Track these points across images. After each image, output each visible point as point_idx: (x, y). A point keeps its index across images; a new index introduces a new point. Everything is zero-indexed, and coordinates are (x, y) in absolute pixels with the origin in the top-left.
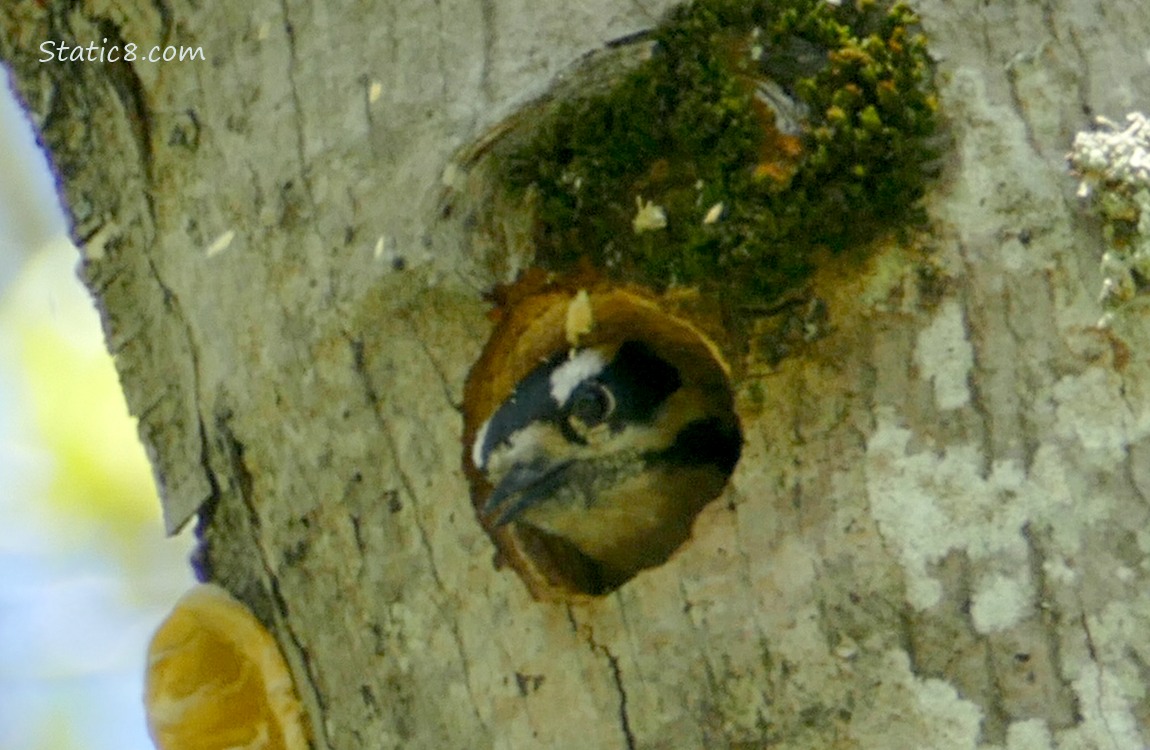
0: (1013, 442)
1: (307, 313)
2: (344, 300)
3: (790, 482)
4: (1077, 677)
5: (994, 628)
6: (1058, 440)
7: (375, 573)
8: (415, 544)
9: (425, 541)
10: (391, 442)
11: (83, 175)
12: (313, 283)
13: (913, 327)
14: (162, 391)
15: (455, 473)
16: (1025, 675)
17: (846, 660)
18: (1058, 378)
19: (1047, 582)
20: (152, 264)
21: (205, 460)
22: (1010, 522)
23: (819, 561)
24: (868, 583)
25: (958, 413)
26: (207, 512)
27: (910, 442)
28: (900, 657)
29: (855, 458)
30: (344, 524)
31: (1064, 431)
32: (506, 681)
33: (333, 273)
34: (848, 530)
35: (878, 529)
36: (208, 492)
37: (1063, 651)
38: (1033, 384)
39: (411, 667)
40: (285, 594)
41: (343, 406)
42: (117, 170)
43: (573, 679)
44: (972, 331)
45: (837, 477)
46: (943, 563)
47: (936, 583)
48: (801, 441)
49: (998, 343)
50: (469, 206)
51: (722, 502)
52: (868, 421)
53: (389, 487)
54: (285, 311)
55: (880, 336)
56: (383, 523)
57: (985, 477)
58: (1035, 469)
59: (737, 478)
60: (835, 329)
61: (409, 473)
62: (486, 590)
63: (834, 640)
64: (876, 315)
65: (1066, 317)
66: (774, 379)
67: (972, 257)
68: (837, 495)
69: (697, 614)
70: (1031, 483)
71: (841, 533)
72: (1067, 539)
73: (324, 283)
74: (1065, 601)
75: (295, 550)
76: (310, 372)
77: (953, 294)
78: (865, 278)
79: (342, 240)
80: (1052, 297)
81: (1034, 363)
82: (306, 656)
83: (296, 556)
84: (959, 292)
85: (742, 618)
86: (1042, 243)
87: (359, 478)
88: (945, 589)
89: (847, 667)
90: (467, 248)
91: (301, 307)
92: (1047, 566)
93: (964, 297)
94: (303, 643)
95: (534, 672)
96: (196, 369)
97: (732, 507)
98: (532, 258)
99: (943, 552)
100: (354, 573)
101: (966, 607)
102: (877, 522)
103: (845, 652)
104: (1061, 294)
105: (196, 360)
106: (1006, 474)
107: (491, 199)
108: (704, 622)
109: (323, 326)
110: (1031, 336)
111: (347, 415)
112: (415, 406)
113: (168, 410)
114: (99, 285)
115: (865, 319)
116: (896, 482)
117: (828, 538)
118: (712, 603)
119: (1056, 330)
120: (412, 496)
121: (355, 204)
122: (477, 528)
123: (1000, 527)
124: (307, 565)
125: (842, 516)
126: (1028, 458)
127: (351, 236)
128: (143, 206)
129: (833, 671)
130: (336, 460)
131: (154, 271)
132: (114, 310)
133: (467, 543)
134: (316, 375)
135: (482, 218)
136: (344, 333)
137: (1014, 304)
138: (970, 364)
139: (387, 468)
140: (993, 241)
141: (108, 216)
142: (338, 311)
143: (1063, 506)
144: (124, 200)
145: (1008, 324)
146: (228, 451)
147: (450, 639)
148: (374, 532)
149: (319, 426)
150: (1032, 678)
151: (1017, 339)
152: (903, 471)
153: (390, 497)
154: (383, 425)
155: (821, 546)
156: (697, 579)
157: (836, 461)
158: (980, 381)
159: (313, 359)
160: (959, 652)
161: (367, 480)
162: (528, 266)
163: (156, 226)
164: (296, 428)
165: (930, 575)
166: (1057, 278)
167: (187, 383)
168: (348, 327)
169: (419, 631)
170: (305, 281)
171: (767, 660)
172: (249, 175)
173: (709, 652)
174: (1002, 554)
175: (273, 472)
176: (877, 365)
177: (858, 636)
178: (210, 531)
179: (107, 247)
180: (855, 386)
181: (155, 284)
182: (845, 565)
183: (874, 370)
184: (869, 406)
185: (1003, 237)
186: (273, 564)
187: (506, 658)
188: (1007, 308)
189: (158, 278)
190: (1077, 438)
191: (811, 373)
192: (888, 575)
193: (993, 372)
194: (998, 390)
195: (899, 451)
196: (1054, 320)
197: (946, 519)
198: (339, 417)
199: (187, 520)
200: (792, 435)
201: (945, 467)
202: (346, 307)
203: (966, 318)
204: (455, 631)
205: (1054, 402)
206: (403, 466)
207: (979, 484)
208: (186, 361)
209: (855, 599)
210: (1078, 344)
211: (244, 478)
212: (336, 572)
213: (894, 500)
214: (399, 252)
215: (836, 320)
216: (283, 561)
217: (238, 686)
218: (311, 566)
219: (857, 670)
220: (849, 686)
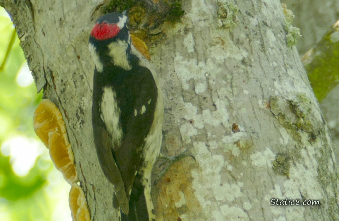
0: (203, 58)
1: (65, 43)
2: (72, 39)
3: (159, 67)
4: (216, 101)
5: (199, 93)
6: (211, 58)
7: (78, 92)
8: (86, 84)
9: (88, 84)
10: (81, 65)
11: (21, 25)
12: (66, 37)
13: (183, 37)
14: (37, 65)
16: (206, 101)
17: (171, 100)
18: (211, 46)
19: (210, 84)
20: (34, 40)
21: (45, 76)
22: (202, 73)
23: (165, 82)
24: (175, 85)
25: (192, 53)
26: (45, 87)
27: (183, 59)
28: (181, 98)
29: (172, 62)
30: (72, 83)
31: (212, 56)
33: (70, 34)
34: (171, 75)
35: (177, 75)
36: (46, 82)
37: (213, 97)
38: (206, 48)
39: (86, 109)
40: (61, 99)
41: (72, 60)
42: (27, 23)
44: (194, 38)
45: (169, 66)
46: (189, 81)
47: (188, 85)
49: (199, 40)
50: (97, 18)
52: (174, 55)
53: (81, 74)
54: (60, 43)
55: (177, 39)
56: (80, 82)
57: (197, 65)
58: (207, 63)
60: (168, 38)
61: (85, 71)
63: (168, 96)
64: (176, 35)
65: (212, 35)
66: (156, 48)
67: (194, 24)
68: (169, 69)
70: (206, 66)
71: (169, 76)
72: (213, 76)
73: (68, 36)
74: (213, 87)
75: (63, 90)
76: (65, 54)
77: (190, 31)
78: (174, 28)
79: (72, 28)
80: (210, 32)
81: (206, 44)
82: (65, 111)
83: (63, 91)
84: (192, 30)
86: (208, 22)
87: (75, 73)
88: (190, 86)
89: (171, 101)
91: (63, 42)
92: (210, 81)
93: (193, 31)
94: (64, 108)
96: (43, 58)
99: (189, 79)
100: (74, 92)
101: (194, 89)
103: (171, 98)
104: (211, 31)
105: (43, 56)
106: (201, 64)
109: (68, 45)
110: (205, 39)
111: (73, 62)
112: (86, 58)
113: (37, 69)
114: (24, 46)
115: (174, 36)
116: (180, 66)
117: (167, 77)
119: (211, 38)
120: (86, 76)
121: (74, 21)
123: (200, 74)
124: (65, 93)
125: (170, 73)
126: (206, 61)
127: (73, 26)
128: (33, 28)
129: (168, 102)
130: (71, 71)
132: (27, 50)
134: (67, 54)
136: (72, 45)
137: (202, 33)
138: (194, 44)
139: (81, 70)
140: (198, 21)
141: (25, 32)
142: (71, 41)
143: (212, 70)
144: (29, 28)
145: (201, 37)
146: (49, 73)
148: (78, 83)
149: (67, 65)
150: (207, 102)
151: (203, 39)
152: (181, 64)
153: (81, 76)
154: (80, 63)
155: (166, 79)
157: (168, 63)
158: (196, 47)
159: (66, 51)
160: (193, 97)
161: (77, 73)
163: (35, 32)
164: (63, 66)
165: (187, 83)
166: (210, 28)
167: (41, 62)
168: (73, 44)
169: (87, 102)
170: (64, 37)
172: (53, 18)
174: (201, 79)
175: (58, 75)
176: (176, 44)
177: (173, 94)
178: (46, 91)
179: (25, 38)
180: (172, 49)
181: (35, 43)
182: (170, 82)
183: (175, 46)
184: (175, 52)
185: (200, 20)
186: (59, 94)
188: (201, 34)
189: (35, 42)
190: (215, 58)
191: (163, 47)
192: (179, 83)
193: (198, 45)
194: (199, 49)
195: (181, 60)
196: (210, 36)
197: (190, 73)
198: (71, 62)
199: (41, 89)
200: (160, 58)
201: (189, 63)
202: (73, 40)
203: (193, 35)
205: (210, 51)
206: (84, 70)
207: (196, 66)
208: (42, 57)
209: (172, 88)
210: (215, 40)
211: (53, 78)
212: (71, 93)
213: (180, 70)
214: (83, 28)
215: (168, 36)
216: (60, 93)
217: (52, 120)
218: (66, 93)
219: (173, 101)
220: (171, 104)
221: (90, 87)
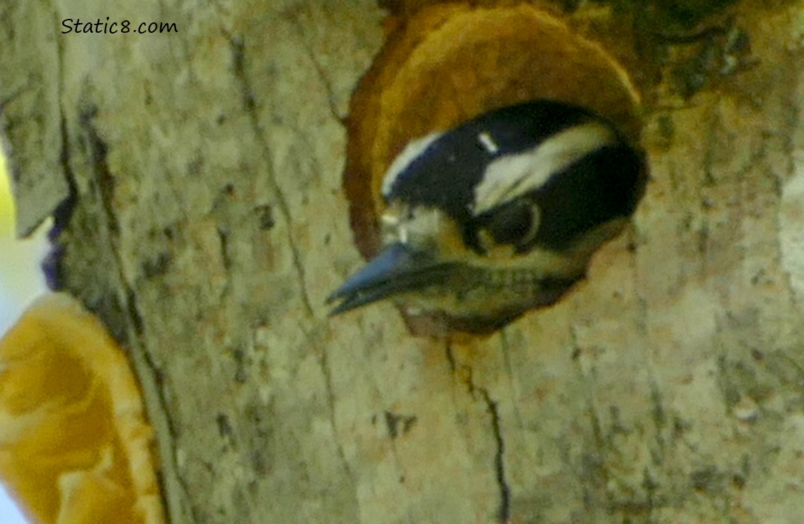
1: (186, 7)
3: (696, 225)
7: (240, 292)
8: (286, 265)
9: (297, 263)
10: (267, 154)
14: (23, 80)
15: (334, 192)
17: (744, 421)
21: (65, 158)
23: (721, 311)
24: (773, 340)
26: (63, 215)
29: (768, 204)
30: (210, 239)
32: (374, 420)
34: (755, 280)
35: (788, 283)
36: (65, 194)
39: (272, 398)
40: (142, 309)
41: (217, 111)
43: (448, 422)
45: (747, 223)
48: (711, 181)
51: (622, 241)
52: (784, 164)
53: (262, 201)
56: (253, 240)
59: (639, 217)
60: (757, 64)
61: (284, 187)
63: (732, 399)
66: (686, 113)
68: (747, 242)
69: (585, 361)
71: (748, 284)
75: (155, 263)
76: (184, 71)
78: (792, 10)
82: (159, 378)
83: (156, 269)
85: (635, 369)
87: (229, 189)
89: (744, 429)
94: (158, 363)
95: (404, 411)
96: (61, 60)
97: (632, 248)
100: (218, 292)
102: (787, 275)
103: (743, 412)
108: (593, 370)
109: (201, 23)
111: (221, 120)
112: (296, 115)
113: (27, 102)
117: (733, 288)
118: (603, 351)
120: (288, 218)
122: (353, 252)
124: (166, 279)
125: (749, 266)
129: (729, 433)
130: (206, 169)
133: (342, 268)
136: (224, 32)
139: (261, 181)
142: (220, 8)
146: (89, 150)
147: (318, 370)
148: (243, 248)
149: (191, 130)
153: (262, 213)
154: (259, 133)
155: (725, 297)
156: (588, 323)
157: (747, 206)
159: (189, 58)
161: (239, 193)
164: (165, 132)
167: (51, 75)
168: (229, 26)
171: (658, 415)
173: (596, 403)
175: (137, 177)
176: (799, 104)
177: (760, 394)
178: (64, 236)
180: (773, 126)
182: (750, 318)
183: (795, 110)
184: (787, 147)
186: (131, 276)
187: (376, 395)
191: (726, 108)
192: (795, 332)
198: (213, 123)
199: (41, 222)
200: (702, 174)
204: (323, 361)
206: (277, 180)
208: (50, 50)
209: (758, 356)
211: (105, 180)
212: (198, 290)
216: (141, 273)
217: (83, 406)
218: (171, 279)
219: (754, 433)
220: (745, 450)
221: (303, 284)
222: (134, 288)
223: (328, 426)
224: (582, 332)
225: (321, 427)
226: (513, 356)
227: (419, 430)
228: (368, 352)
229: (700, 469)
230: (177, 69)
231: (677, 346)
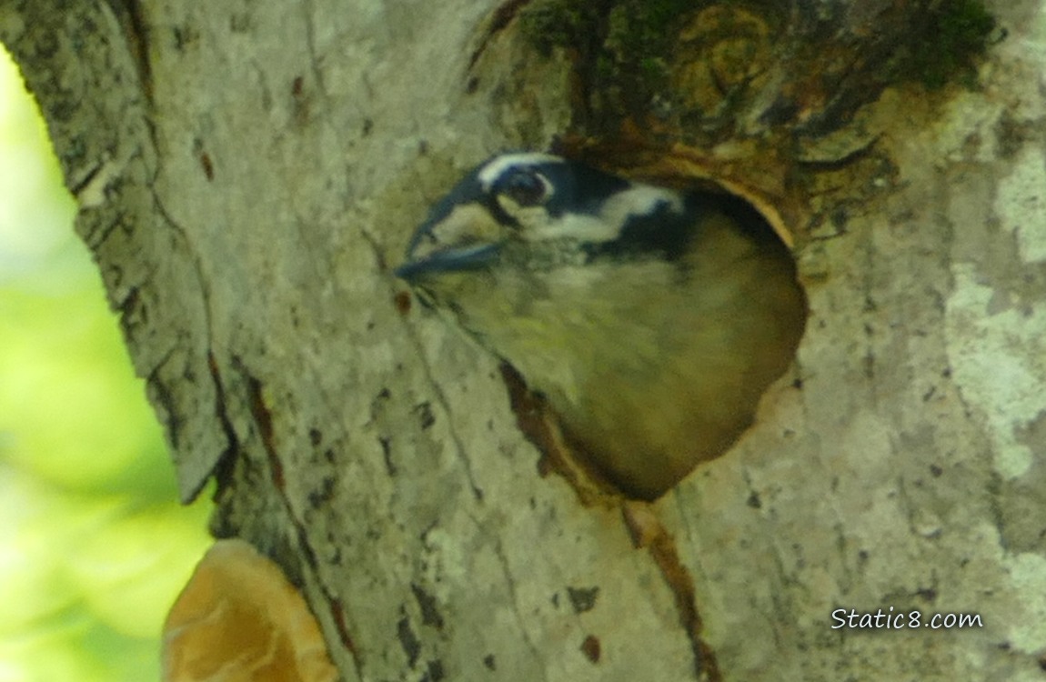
1: (324, 219)
2: (363, 198)
3: (861, 352)
7: (408, 498)
8: (450, 458)
9: (463, 455)
10: (420, 347)
11: (78, 115)
12: (329, 184)
13: (992, 176)
15: (492, 376)
17: (929, 538)
20: (156, 201)
21: (221, 410)
23: (896, 434)
24: (950, 455)
26: (224, 472)
27: (992, 301)
28: (989, 529)
29: (932, 321)
30: (374, 452)
32: (555, 600)
33: (350, 169)
34: (927, 398)
35: (960, 396)
36: (225, 446)
39: (451, 597)
40: (314, 543)
41: (367, 316)
42: (113, 103)
43: (630, 587)
45: (913, 342)
46: (1032, 427)
47: (1026, 449)
48: (871, 306)
50: (497, 76)
51: (789, 379)
52: (945, 280)
53: (421, 399)
55: (957, 188)
56: (415, 441)
59: (803, 353)
60: (906, 184)
61: (440, 381)
62: (533, 502)
63: (912, 514)
64: (952, 164)
66: (840, 241)
68: (914, 362)
69: (766, 503)
71: (919, 402)
73: (340, 179)
75: (320, 490)
76: (329, 284)
77: (1033, 138)
78: (938, 126)
79: (359, 132)
82: (337, 608)
83: (322, 497)
84: (1040, 135)
85: (814, 503)
87: (385, 394)
88: (1035, 455)
89: (930, 546)
90: (496, 121)
91: (317, 212)
94: (334, 593)
95: (586, 584)
96: (207, 306)
97: (798, 384)
98: (568, 122)
99: (1032, 416)
100: (386, 500)
102: (959, 388)
103: (928, 530)
105: (206, 296)
107: (520, 67)
108: (772, 511)
109: (340, 231)
111: (371, 326)
113: (177, 365)
114: (98, 235)
115: (939, 170)
116: (979, 343)
117: (905, 408)
118: (780, 490)
120: (446, 407)
121: (371, 93)
122: (517, 435)
124: (334, 504)
125: (920, 384)
127: (368, 127)
128: (143, 134)
129: (916, 552)
130: (362, 378)
131: (158, 206)
132: (117, 261)
133: (507, 451)
134: (335, 286)
135: (512, 87)
136: (365, 235)
139: (417, 378)
141: (106, 156)
142: (358, 211)
144: (123, 135)
146: (244, 391)
147: (494, 558)
148: (406, 452)
149: (342, 346)
152: (985, 332)
153: (421, 411)
154: (411, 332)
155: (897, 418)
156: (761, 464)
157: (912, 326)
159: (332, 269)
161: (396, 393)
162: (563, 132)
163: (159, 154)
164: (317, 352)
165: (1019, 441)
167: (199, 327)
168: (369, 227)
169: (459, 556)
170: (319, 184)
171: (842, 543)
172: (254, 76)
173: (777, 543)
175: (294, 408)
176: (953, 219)
177: (943, 509)
178: (229, 493)
179: (106, 191)
180: (930, 243)
181: (160, 221)
182: (925, 437)
183: (951, 226)
184: (946, 262)
186: (299, 510)
187: (556, 572)
189: (163, 213)
191: (881, 235)
192: (974, 443)
195: (982, 310)
197: (1035, 380)
198: (363, 329)
199: (204, 483)
200: (861, 301)
201: (1031, 325)
202: (367, 204)
204: (498, 549)
206: (433, 375)
208: (198, 300)
209: (936, 472)
211: (263, 419)
212: (366, 507)
213: (977, 364)
214: (422, 136)
215: (905, 172)
216: (308, 504)
217: (267, 660)
218: (339, 503)
219: (940, 548)
220: (932, 565)
221: (470, 475)
222: (303, 522)
223: (511, 614)
224: (756, 475)
225: (504, 616)
226: (689, 511)
227: (603, 600)
228: (543, 531)
229: (889, 591)
230: (322, 283)
231: (854, 474)
